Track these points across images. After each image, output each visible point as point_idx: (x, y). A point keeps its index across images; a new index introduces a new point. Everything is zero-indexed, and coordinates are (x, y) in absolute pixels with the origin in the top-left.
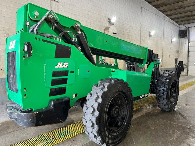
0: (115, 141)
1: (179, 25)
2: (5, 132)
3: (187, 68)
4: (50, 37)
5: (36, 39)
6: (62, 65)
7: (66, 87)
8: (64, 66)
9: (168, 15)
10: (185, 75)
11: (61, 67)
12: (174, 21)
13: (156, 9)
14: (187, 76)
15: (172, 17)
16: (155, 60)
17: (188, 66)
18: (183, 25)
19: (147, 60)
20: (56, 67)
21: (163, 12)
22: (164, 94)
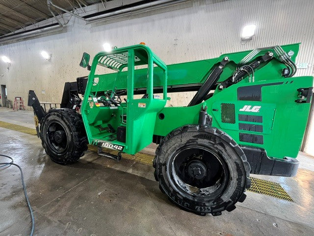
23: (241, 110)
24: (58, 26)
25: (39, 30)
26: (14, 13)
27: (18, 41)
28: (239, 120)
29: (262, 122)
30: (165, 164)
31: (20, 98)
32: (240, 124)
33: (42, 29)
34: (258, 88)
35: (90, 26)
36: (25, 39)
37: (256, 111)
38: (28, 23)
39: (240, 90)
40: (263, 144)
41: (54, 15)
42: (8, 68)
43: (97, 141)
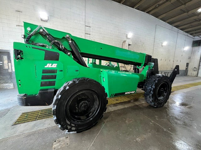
0: (79, 128)
1: (194, 36)
2: (9, 107)
3: (197, 71)
4: (41, 45)
5: (27, 47)
6: (51, 65)
7: (55, 81)
8: (53, 66)
9: (182, 29)
10: (195, 76)
11: (50, 66)
12: (188, 33)
13: (170, 25)
14: (196, 77)
15: (186, 30)
16: (149, 64)
17: (199, 69)
18: (198, 36)
19: (145, 63)
20: (45, 67)
21: (177, 27)
22: (150, 93)
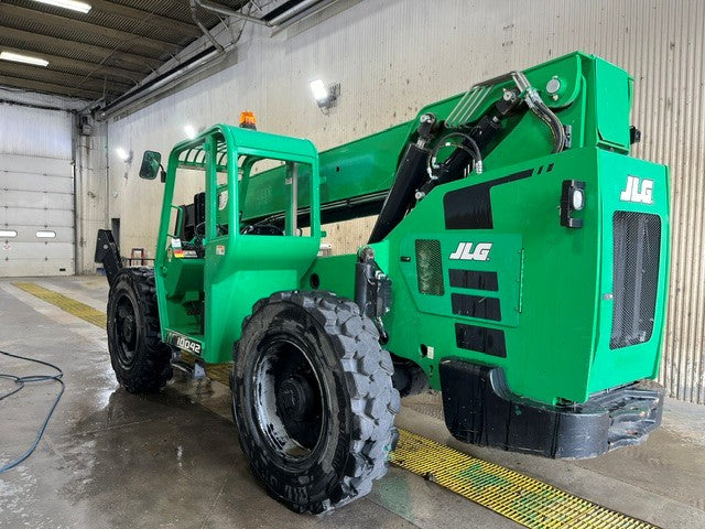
23: (453, 256)
24: (215, 52)
25: (179, 72)
26: (136, 42)
27: (147, 103)
28: (452, 285)
29: (496, 289)
30: (243, 380)
31: (142, 250)
32: (455, 297)
33: (185, 69)
34: (483, 190)
35: (283, 36)
36: (159, 97)
37: (483, 257)
38: (165, 56)
39: (450, 199)
40: (505, 356)
41: (204, 30)
42: (126, 177)
43: (173, 334)
